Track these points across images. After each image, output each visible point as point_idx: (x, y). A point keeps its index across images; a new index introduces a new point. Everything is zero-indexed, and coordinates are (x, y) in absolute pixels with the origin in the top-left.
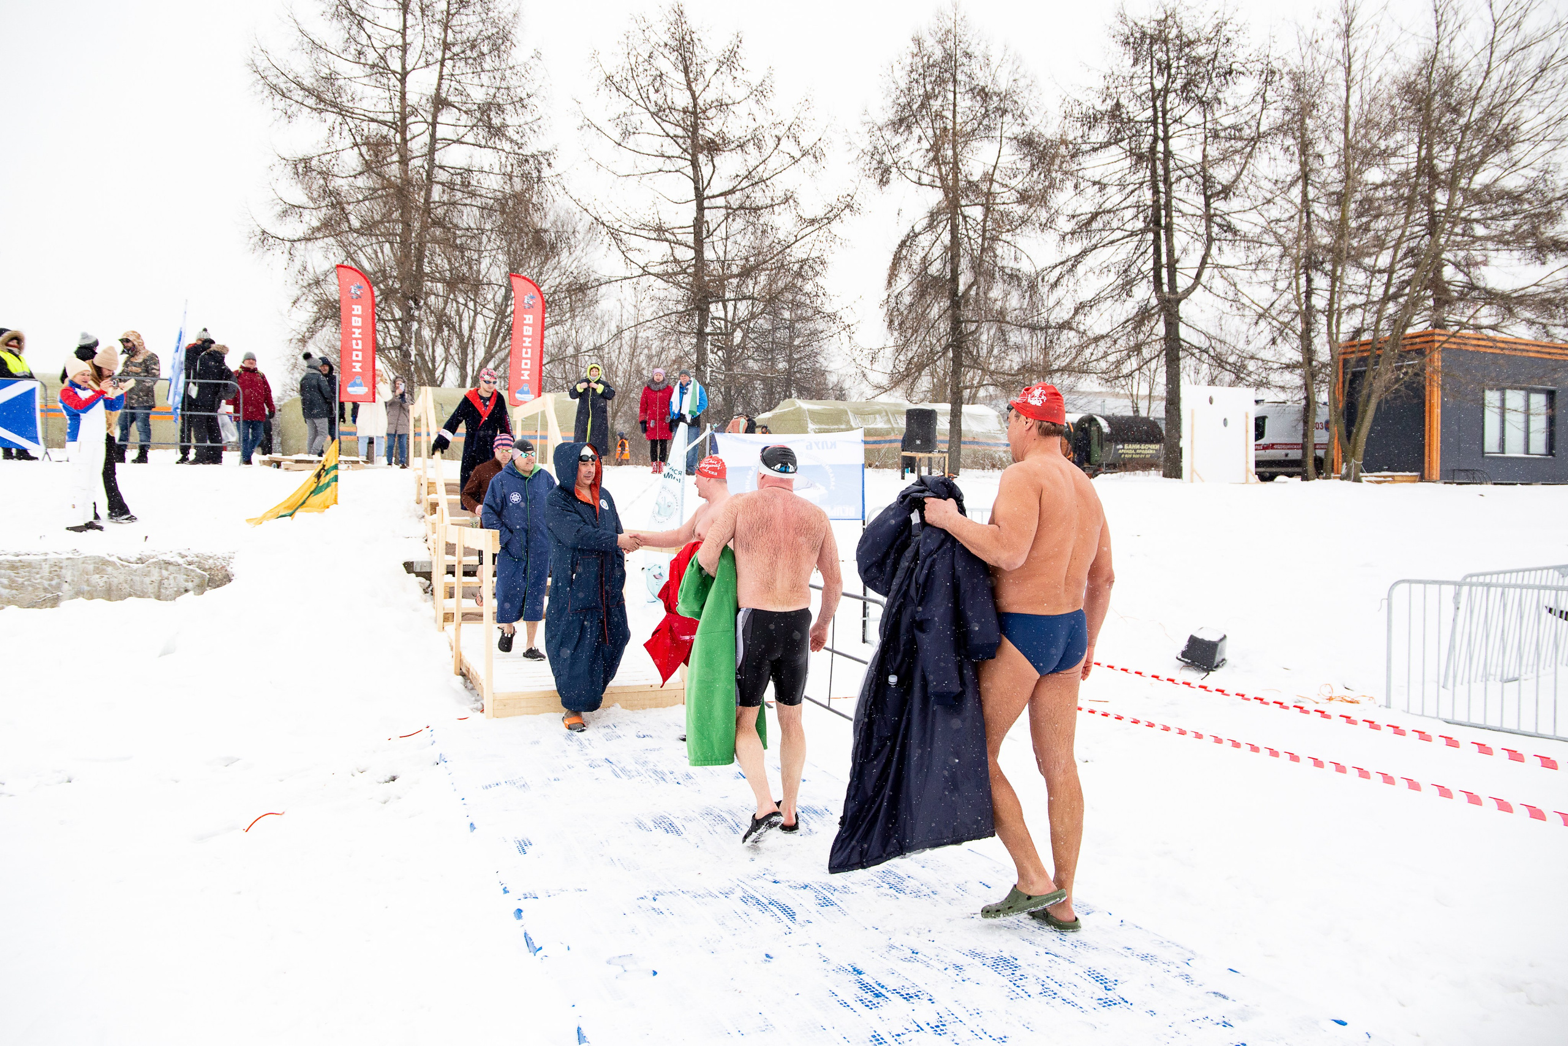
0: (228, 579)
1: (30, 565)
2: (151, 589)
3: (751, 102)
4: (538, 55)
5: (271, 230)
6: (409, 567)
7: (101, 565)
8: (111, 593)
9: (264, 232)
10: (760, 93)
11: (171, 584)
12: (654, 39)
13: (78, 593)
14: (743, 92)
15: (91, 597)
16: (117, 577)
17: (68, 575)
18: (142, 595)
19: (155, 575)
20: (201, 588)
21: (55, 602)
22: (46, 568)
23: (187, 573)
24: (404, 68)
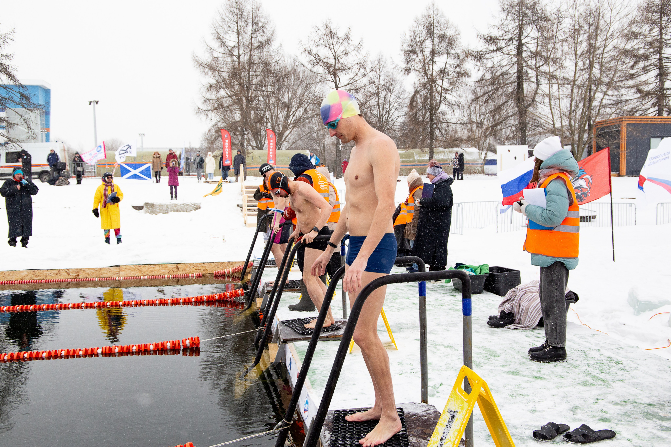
0: (200, 208)
1: (163, 205)
2: (185, 210)
3: (355, 51)
4: (281, 45)
5: (201, 108)
6: (238, 206)
7: (176, 205)
8: (177, 211)
9: (199, 108)
10: (358, 48)
11: (189, 209)
12: (320, 33)
13: (172, 211)
14: (352, 48)
15: (174, 211)
16: (179, 208)
17: (169, 207)
18: (184, 211)
19: (186, 207)
20: (195, 210)
21: (167, 213)
22: (165, 206)
23: (192, 207)
24: (239, 54)
